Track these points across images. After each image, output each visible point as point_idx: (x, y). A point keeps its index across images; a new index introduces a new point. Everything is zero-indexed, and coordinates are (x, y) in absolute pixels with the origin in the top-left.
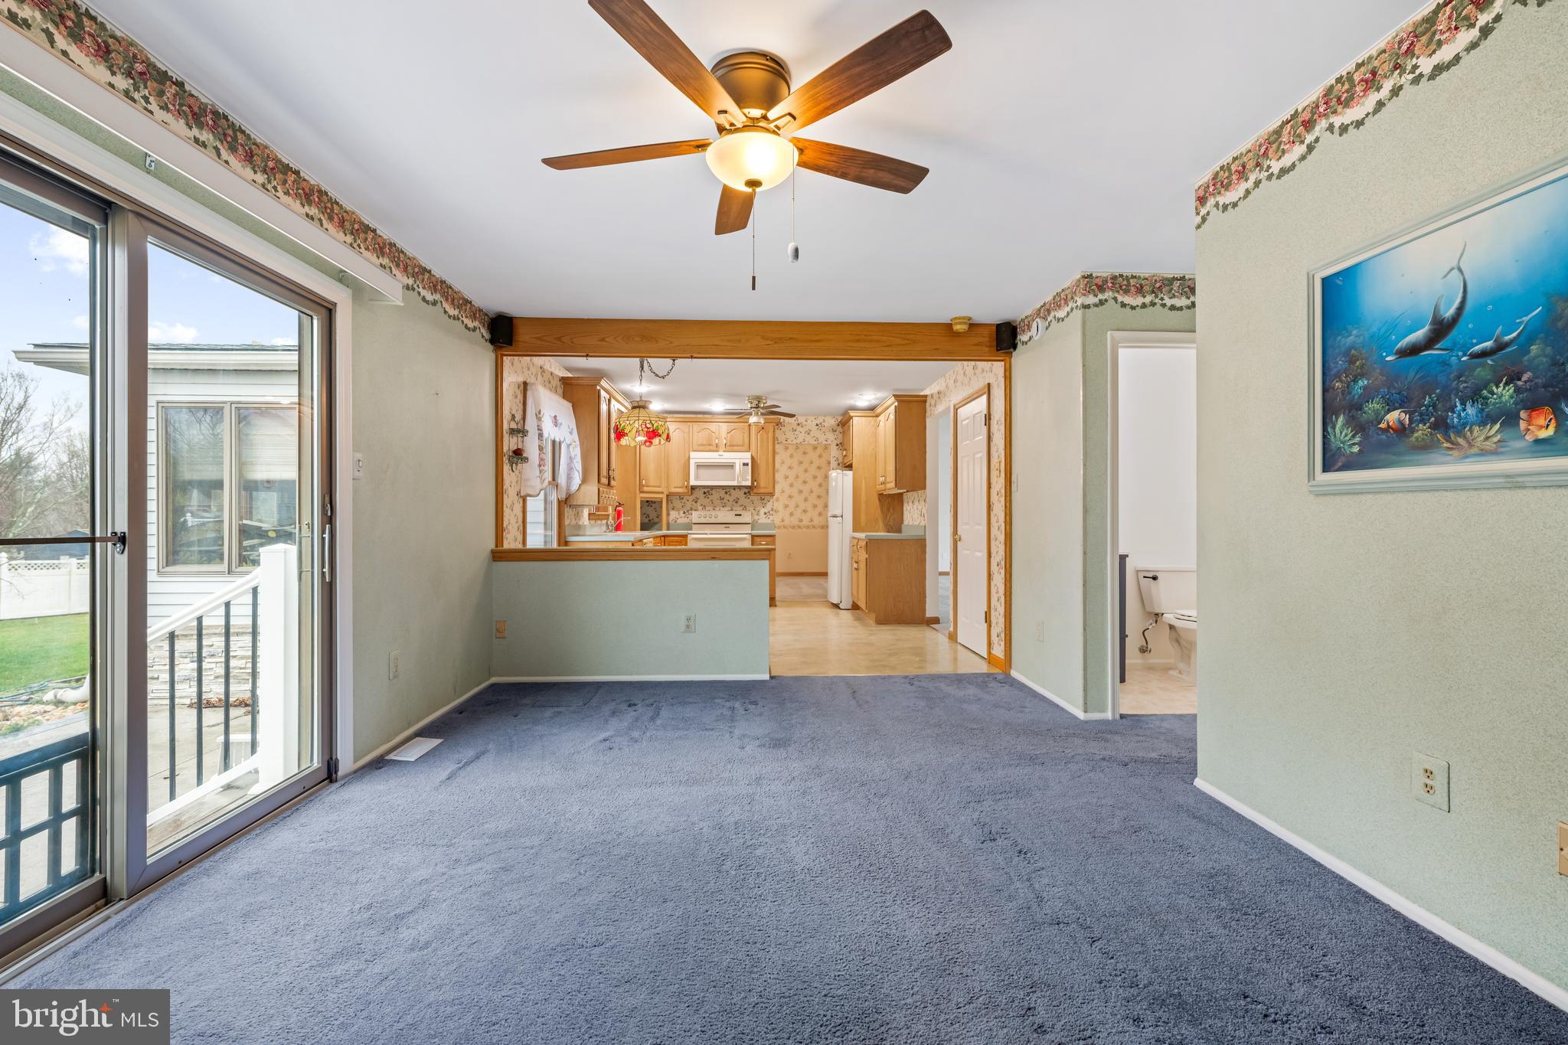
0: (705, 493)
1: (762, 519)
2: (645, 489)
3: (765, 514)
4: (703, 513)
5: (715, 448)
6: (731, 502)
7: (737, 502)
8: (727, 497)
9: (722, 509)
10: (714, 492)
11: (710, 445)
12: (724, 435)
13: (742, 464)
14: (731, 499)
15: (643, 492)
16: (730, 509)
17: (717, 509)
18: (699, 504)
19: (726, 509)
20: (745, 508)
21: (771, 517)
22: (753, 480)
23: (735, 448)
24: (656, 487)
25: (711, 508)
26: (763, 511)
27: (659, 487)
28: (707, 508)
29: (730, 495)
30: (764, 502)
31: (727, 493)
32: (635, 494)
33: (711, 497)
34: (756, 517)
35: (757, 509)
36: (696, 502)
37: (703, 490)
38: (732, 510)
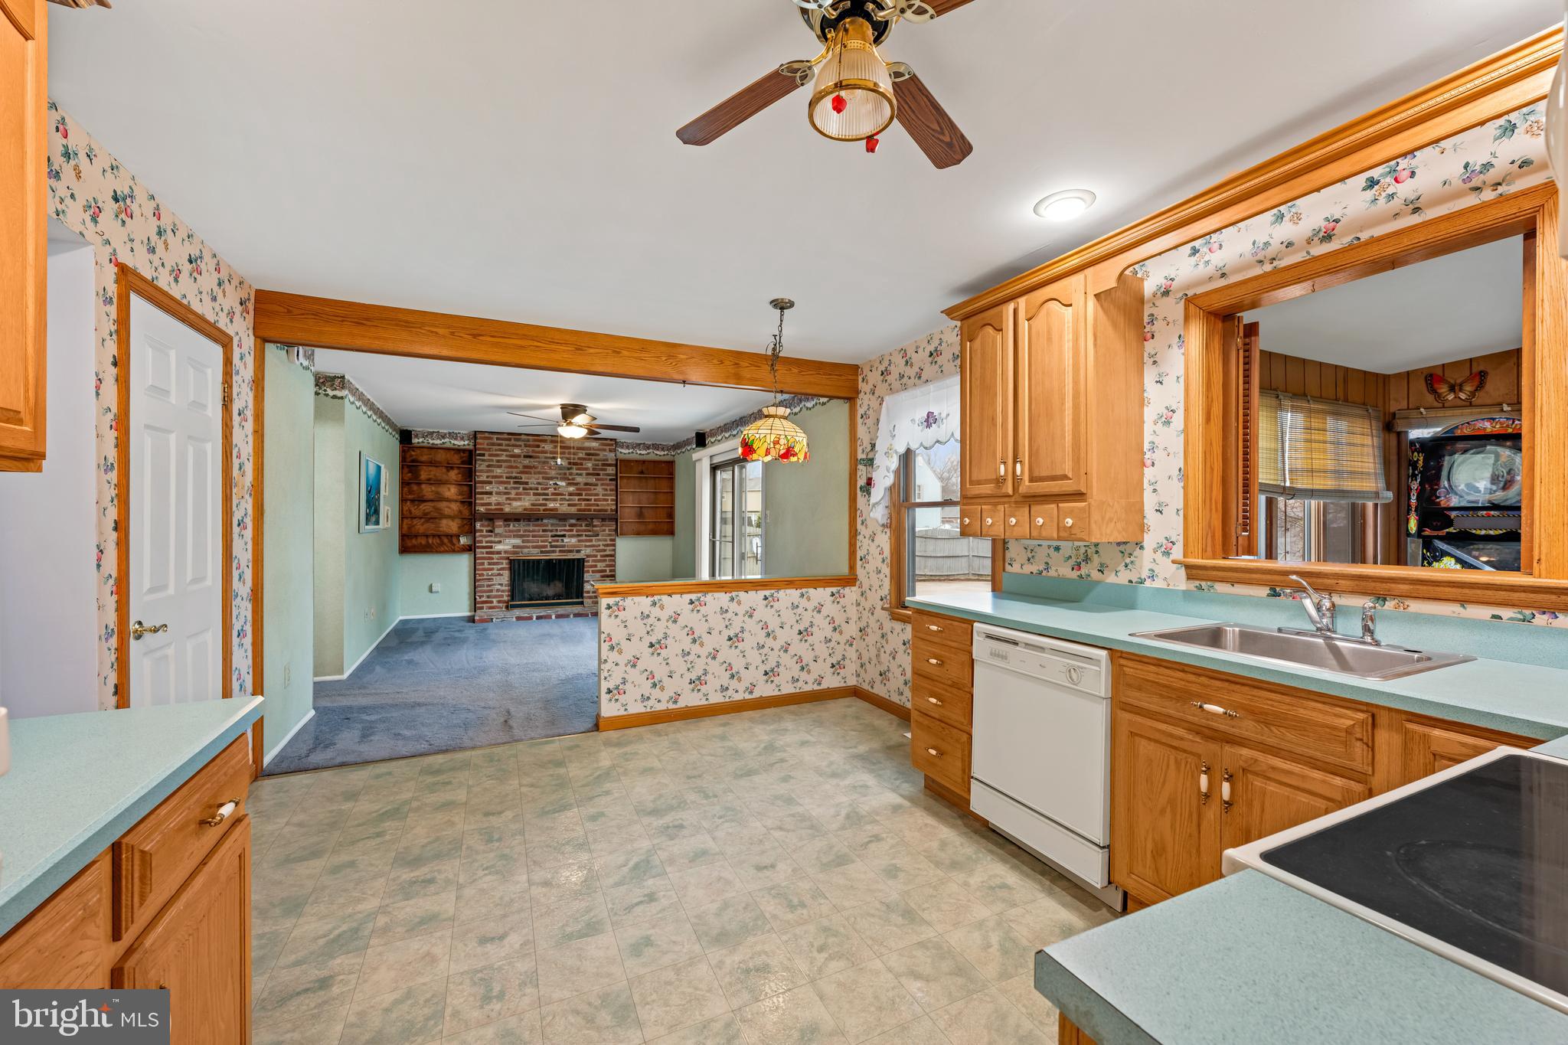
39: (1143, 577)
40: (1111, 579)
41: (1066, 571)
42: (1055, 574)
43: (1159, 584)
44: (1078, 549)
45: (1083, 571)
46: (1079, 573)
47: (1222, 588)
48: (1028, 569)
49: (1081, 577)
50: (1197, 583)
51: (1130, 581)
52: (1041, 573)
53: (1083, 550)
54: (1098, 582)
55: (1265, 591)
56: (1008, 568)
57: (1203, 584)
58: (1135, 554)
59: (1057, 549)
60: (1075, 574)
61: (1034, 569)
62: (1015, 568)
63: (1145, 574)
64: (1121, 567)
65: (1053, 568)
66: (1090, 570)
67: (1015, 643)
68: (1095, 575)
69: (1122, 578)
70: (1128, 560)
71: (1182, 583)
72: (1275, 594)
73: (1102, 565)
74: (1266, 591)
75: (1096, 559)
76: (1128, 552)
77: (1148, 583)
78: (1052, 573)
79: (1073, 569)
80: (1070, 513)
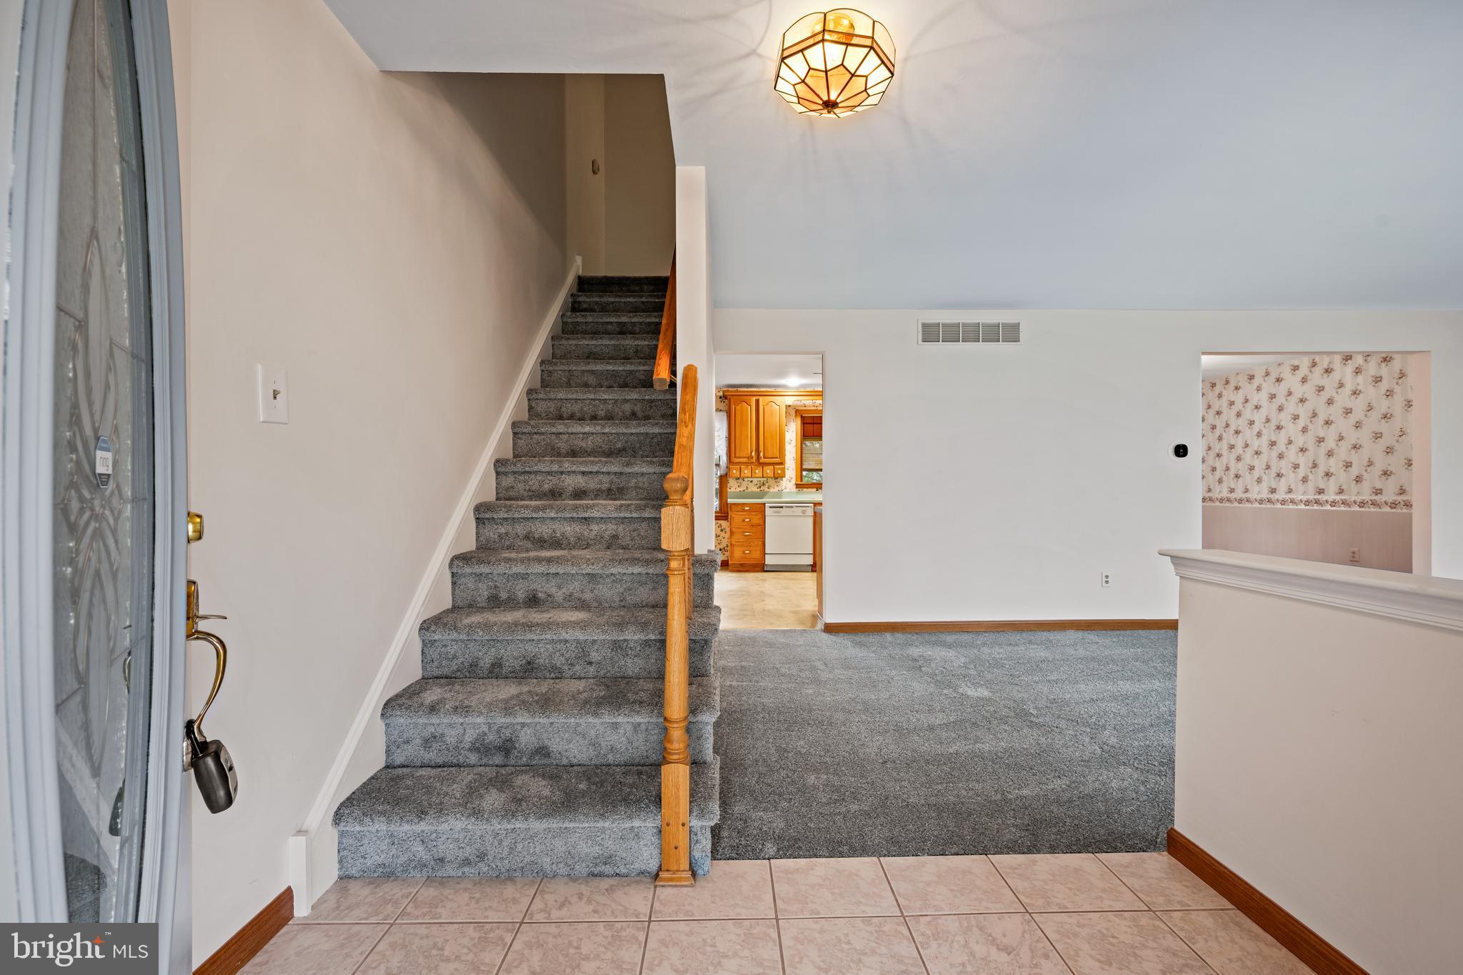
40: (772, 490)
41: (755, 489)
43: (788, 490)
47: (805, 490)
48: (738, 490)
50: (799, 489)
51: (779, 490)
52: (744, 490)
54: (768, 492)
56: (729, 490)
59: (751, 482)
60: (759, 490)
61: (741, 489)
62: (733, 490)
63: (784, 487)
64: (775, 486)
66: (765, 488)
67: (782, 507)
68: (767, 490)
69: (776, 489)
70: (778, 484)
71: (794, 490)
72: (817, 490)
75: (767, 485)
76: (778, 481)
77: (784, 490)
78: (749, 490)
80: (779, 469)
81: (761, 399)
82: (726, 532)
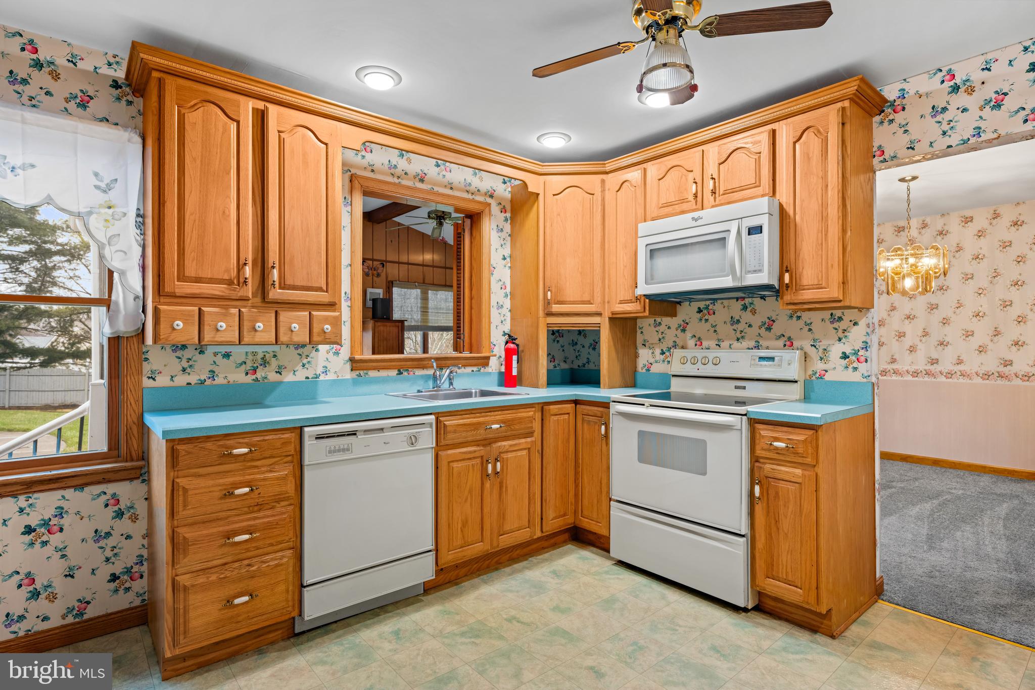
0: (700, 311)
1: (837, 372)
2: (556, 308)
3: (845, 356)
4: (699, 354)
5: (692, 205)
6: (755, 330)
7: (769, 329)
8: (747, 316)
9: (736, 344)
10: (718, 306)
11: (683, 201)
12: (711, 169)
13: (744, 232)
14: (757, 320)
15: (550, 314)
16: (752, 344)
17: (725, 344)
18: (689, 334)
19: (745, 343)
20: (789, 344)
21: (863, 367)
22: (784, 268)
23: (736, 196)
24: (583, 302)
25: (712, 343)
26: (837, 350)
27: (589, 303)
28: (705, 344)
29: (754, 312)
30: (842, 325)
31: (745, 308)
32: (538, 318)
33: (712, 318)
34: (819, 366)
35: (822, 345)
36: (684, 330)
37: (695, 305)
38: (757, 347)
39: (318, 373)
40: (289, 378)
41: (240, 377)
42: (225, 382)
43: (331, 376)
44: (255, 354)
45: (260, 374)
46: (254, 377)
47: (373, 374)
48: (182, 380)
49: (257, 380)
50: (357, 372)
51: (307, 378)
52: (202, 382)
53: (260, 355)
54: (280, 383)
55: (394, 373)
56: (147, 383)
57: (362, 372)
58: (311, 355)
59: (227, 355)
60: (250, 378)
61: (193, 379)
62: (162, 381)
63: (319, 370)
64: (299, 367)
65: (221, 376)
66: (268, 373)
67: (353, 433)
68: (273, 377)
69: (301, 375)
70: (305, 361)
72: (400, 373)
73: (280, 367)
74: (396, 372)
75: (274, 363)
76: (306, 354)
77: (322, 378)
78: (219, 380)
79: (247, 374)
81: (273, 111)
82: (134, 518)
